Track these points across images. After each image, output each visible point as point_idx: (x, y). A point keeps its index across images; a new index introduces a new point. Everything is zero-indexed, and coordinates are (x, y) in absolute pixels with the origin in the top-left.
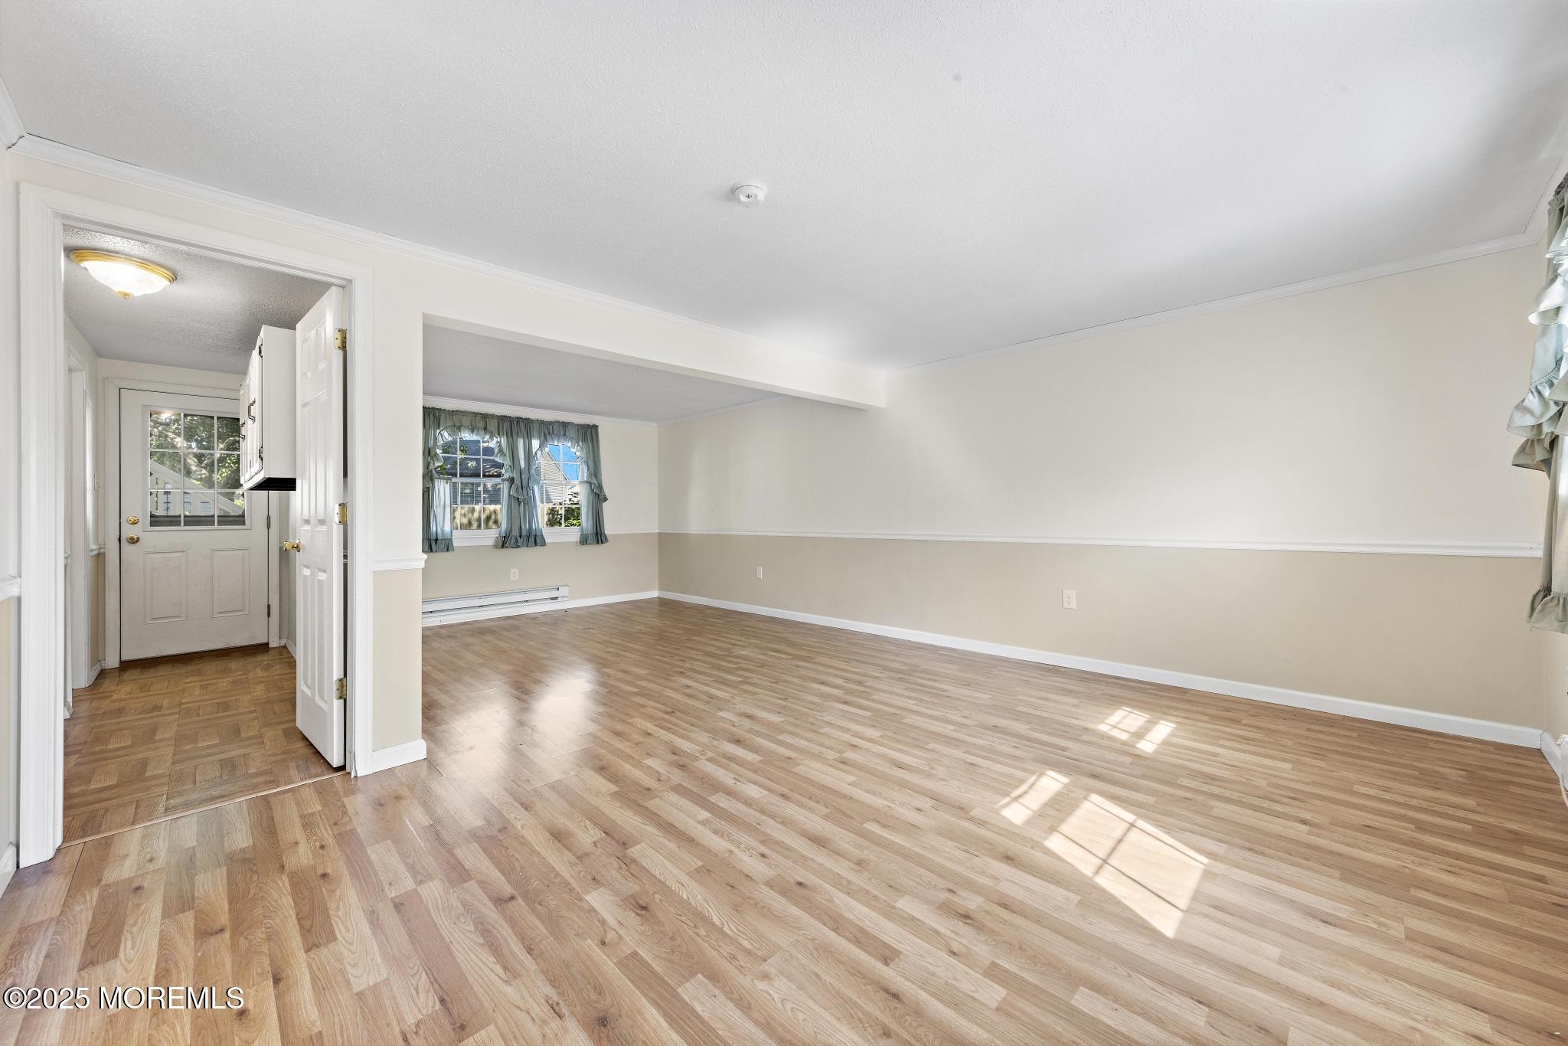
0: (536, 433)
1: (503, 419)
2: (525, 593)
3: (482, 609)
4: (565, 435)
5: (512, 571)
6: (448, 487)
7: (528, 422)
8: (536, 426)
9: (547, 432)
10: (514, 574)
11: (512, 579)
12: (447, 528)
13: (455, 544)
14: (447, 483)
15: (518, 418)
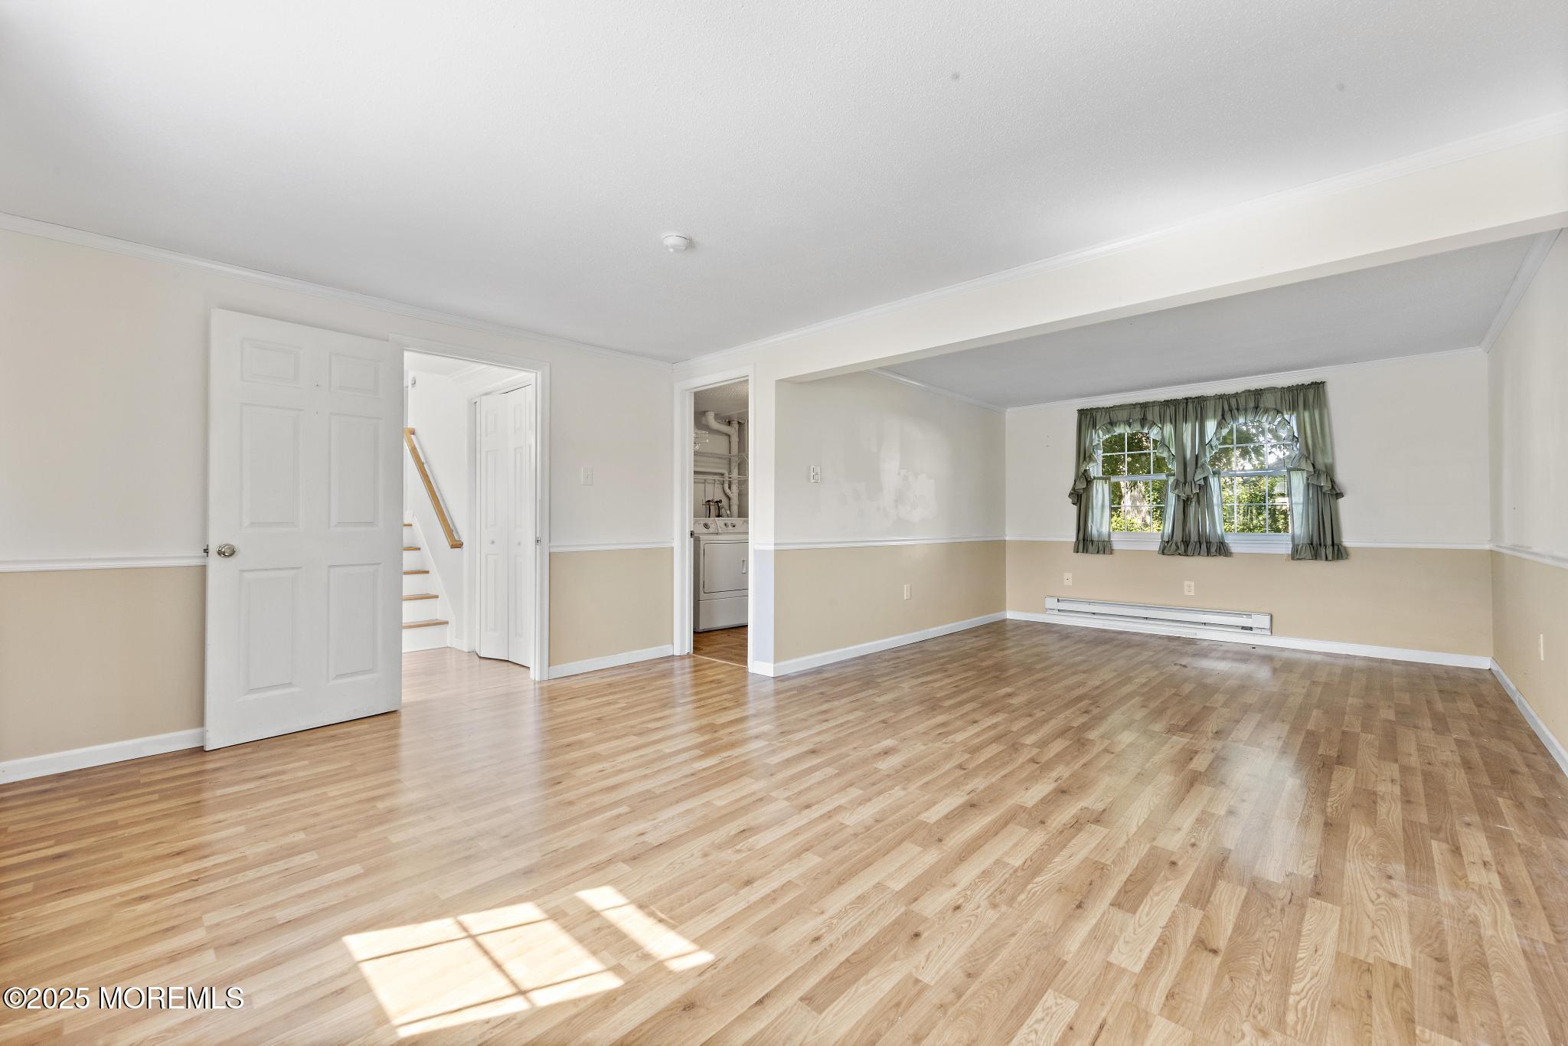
0: (1211, 412)
1: (1167, 403)
2: (1205, 612)
3: (1095, 617)
4: (1256, 407)
5: (1186, 583)
6: (1106, 487)
7: (1200, 401)
8: (1210, 405)
9: (1226, 408)
10: (1189, 588)
11: (1186, 593)
12: (1105, 530)
13: (1115, 546)
14: (1106, 483)
15: (1187, 399)
